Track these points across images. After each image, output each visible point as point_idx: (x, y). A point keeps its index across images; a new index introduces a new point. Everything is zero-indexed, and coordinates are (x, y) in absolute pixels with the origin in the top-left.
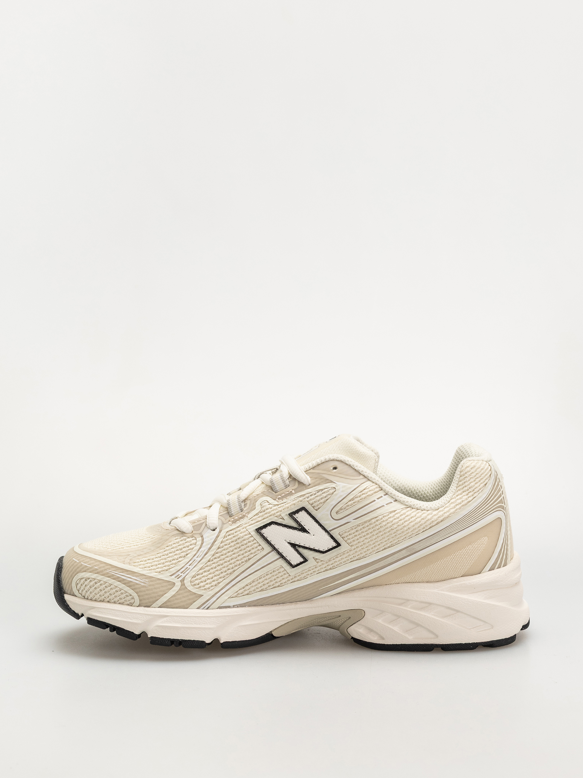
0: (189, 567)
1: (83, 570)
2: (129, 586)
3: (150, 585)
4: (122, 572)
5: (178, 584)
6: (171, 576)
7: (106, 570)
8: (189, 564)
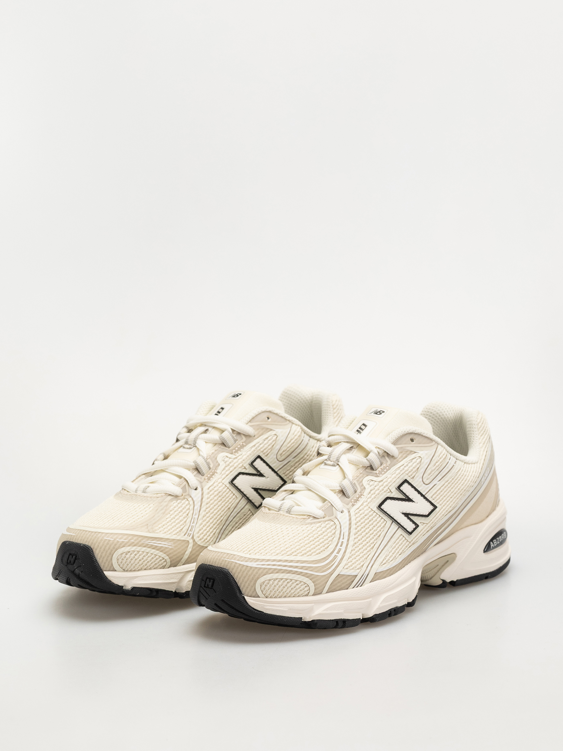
0: (193, 525)
1: (122, 546)
2: (161, 551)
3: (175, 547)
4: (153, 541)
5: (191, 541)
6: (185, 535)
7: (140, 541)
8: (192, 523)
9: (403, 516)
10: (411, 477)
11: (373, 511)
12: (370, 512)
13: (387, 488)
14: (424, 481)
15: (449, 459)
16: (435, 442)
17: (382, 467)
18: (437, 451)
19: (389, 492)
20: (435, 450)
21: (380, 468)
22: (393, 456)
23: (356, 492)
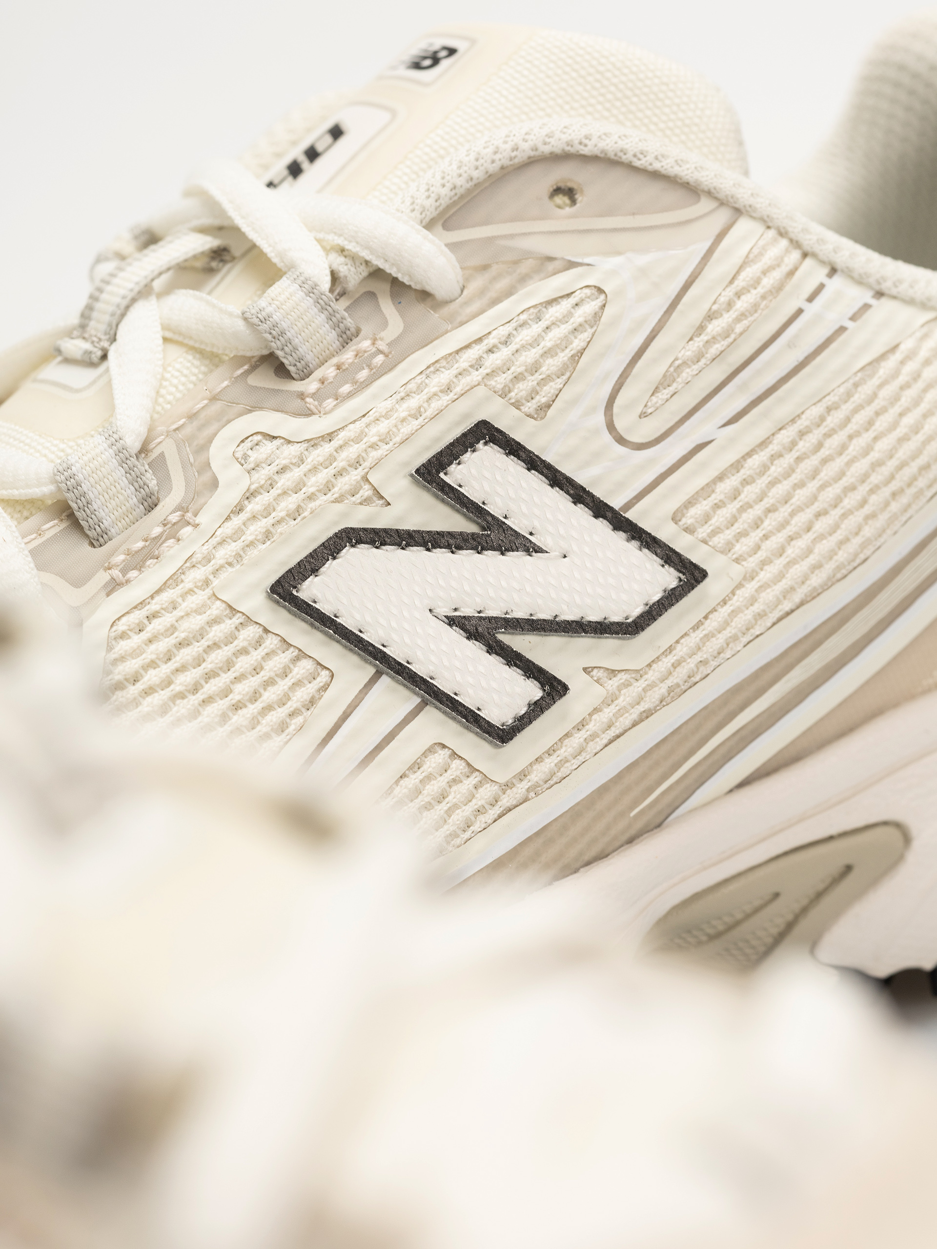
9: (456, 635)
10: (530, 407)
11: (237, 619)
12: (216, 621)
13: (355, 475)
14: (619, 425)
15: (807, 293)
16: (716, 199)
17: (348, 356)
18: (716, 255)
19: (366, 501)
20: (707, 244)
21: (335, 360)
22: (424, 295)
23: (150, 504)
